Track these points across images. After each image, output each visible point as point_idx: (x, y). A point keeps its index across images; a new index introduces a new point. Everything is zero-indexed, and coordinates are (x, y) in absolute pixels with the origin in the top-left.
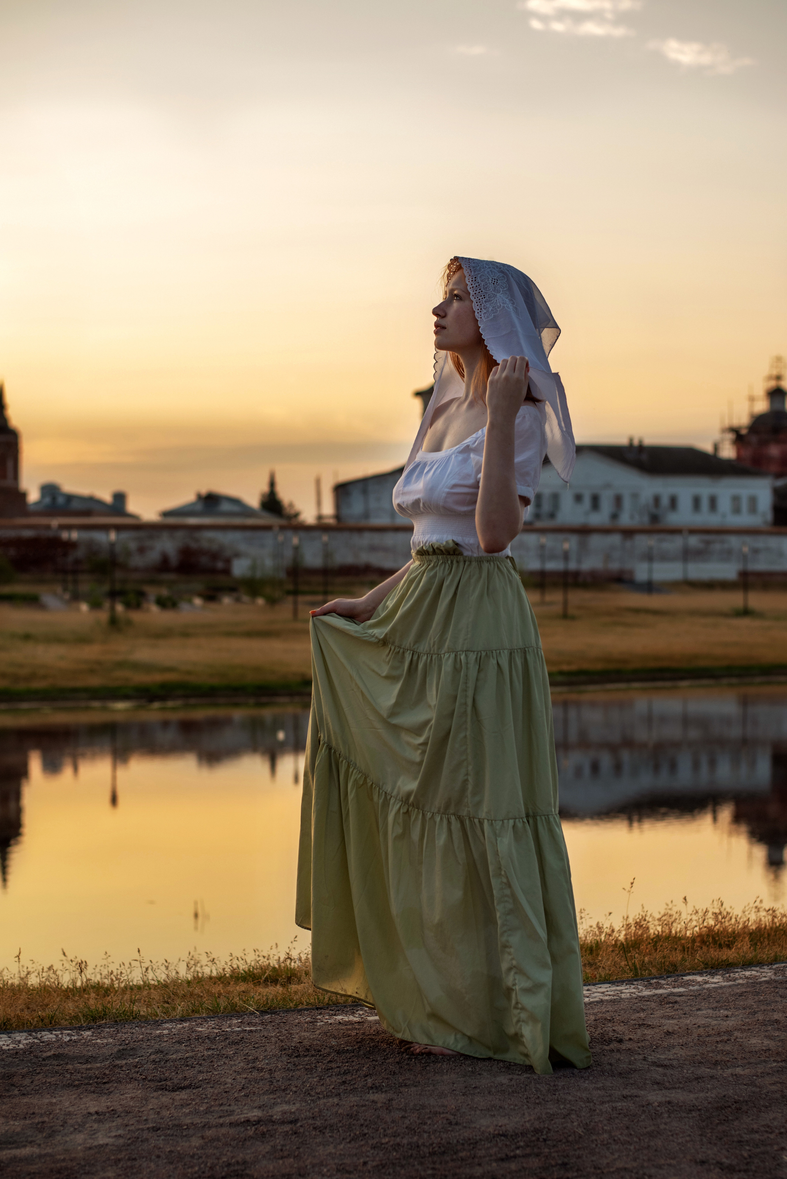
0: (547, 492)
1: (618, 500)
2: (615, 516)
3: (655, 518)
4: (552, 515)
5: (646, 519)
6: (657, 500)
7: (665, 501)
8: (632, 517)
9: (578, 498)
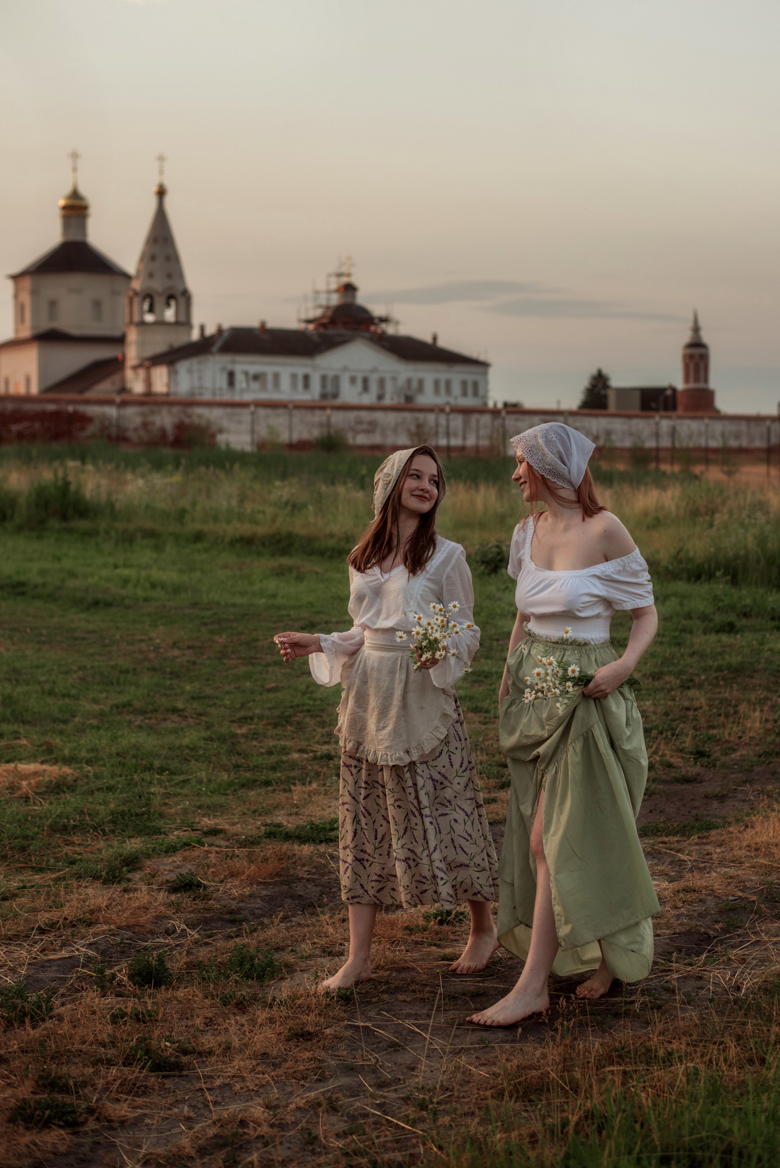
0: (331, 374)
1: (382, 382)
2: (380, 397)
3: (409, 399)
4: (335, 396)
5: (402, 401)
6: (409, 381)
7: (415, 385)
8: (392, 399)
9: (353, 380)
